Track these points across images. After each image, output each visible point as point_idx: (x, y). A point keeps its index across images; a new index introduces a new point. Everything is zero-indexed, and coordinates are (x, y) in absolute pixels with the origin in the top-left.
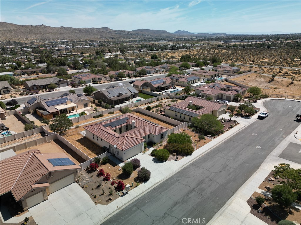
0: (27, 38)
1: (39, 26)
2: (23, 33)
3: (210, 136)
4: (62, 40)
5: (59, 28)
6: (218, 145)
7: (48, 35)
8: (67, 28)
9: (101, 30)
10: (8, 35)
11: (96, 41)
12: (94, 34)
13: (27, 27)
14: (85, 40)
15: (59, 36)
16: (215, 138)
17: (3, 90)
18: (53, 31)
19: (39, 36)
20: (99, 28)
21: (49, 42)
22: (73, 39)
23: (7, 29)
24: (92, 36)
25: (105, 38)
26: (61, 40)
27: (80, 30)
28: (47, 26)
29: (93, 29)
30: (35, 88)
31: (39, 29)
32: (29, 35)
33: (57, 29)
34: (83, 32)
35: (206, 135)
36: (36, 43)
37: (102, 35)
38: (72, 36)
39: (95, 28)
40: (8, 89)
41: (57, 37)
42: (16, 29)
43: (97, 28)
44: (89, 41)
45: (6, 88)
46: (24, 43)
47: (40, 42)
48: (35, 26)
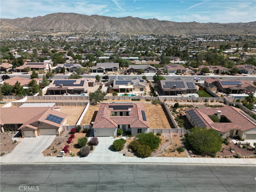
0: (179, 32)
1: (191, 23)
2: (177, 28)
3: (192, 152)
4: (206, 34)
5: (207, 24)
6: (185, 164)
7: (195, 30)
8: (214, 23)
9: (248, 25)
10: (167, 30)
11: (237, 35)
12: (238, 29)
13: (182, 24)
14: (226, 35)
15: (204, 31)
16: (194, 157)
17: (114, 68)
18: (200, 27)
19: (188, 31)
20: (247, 23)
21: (194, 36)
22: (216, 33)
23: (168, 26)
24: (235, 30)
25: (249, 33)
26: (204, 34)
27: (225, 25)
28: (197, 22)
29: (239, 24)
30: (132, 71)
31: (190, 25)
32: (181, 30)
33: (205, 25)
34: (228, 27)
35: (188, 150)
36: (184, 36)
37: (247, 30)
38: (216, 30)
39: (242, 23)
40: (117, 68)
41: (202, 31)
42: (173, 25)
43: (245, 23)
44: (230, 35)
45: (115, 67)
46: (175, 36)
47: (187, 36)
48: (188, 23)
